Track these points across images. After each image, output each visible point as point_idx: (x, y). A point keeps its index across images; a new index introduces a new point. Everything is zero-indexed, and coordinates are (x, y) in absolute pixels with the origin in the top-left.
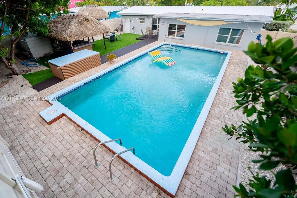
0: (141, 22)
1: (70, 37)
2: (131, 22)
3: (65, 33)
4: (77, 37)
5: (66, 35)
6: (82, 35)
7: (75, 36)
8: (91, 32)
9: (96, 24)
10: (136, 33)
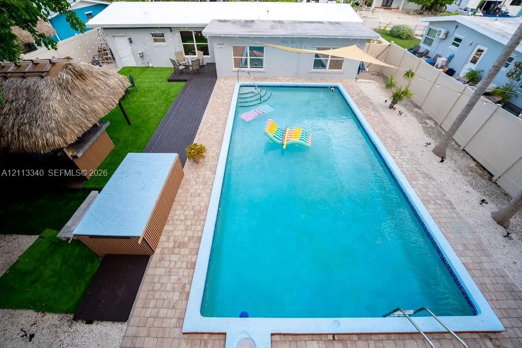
0: (155, 41)
1: (61, 134)
2: (131, 42)
3: (41, 129)
4: (80, 129)
5: (48, 135)
6: (86, 118)
7: (71, 126)
8: (102, 103)
9: (102, 78)
10: (150, 65)
